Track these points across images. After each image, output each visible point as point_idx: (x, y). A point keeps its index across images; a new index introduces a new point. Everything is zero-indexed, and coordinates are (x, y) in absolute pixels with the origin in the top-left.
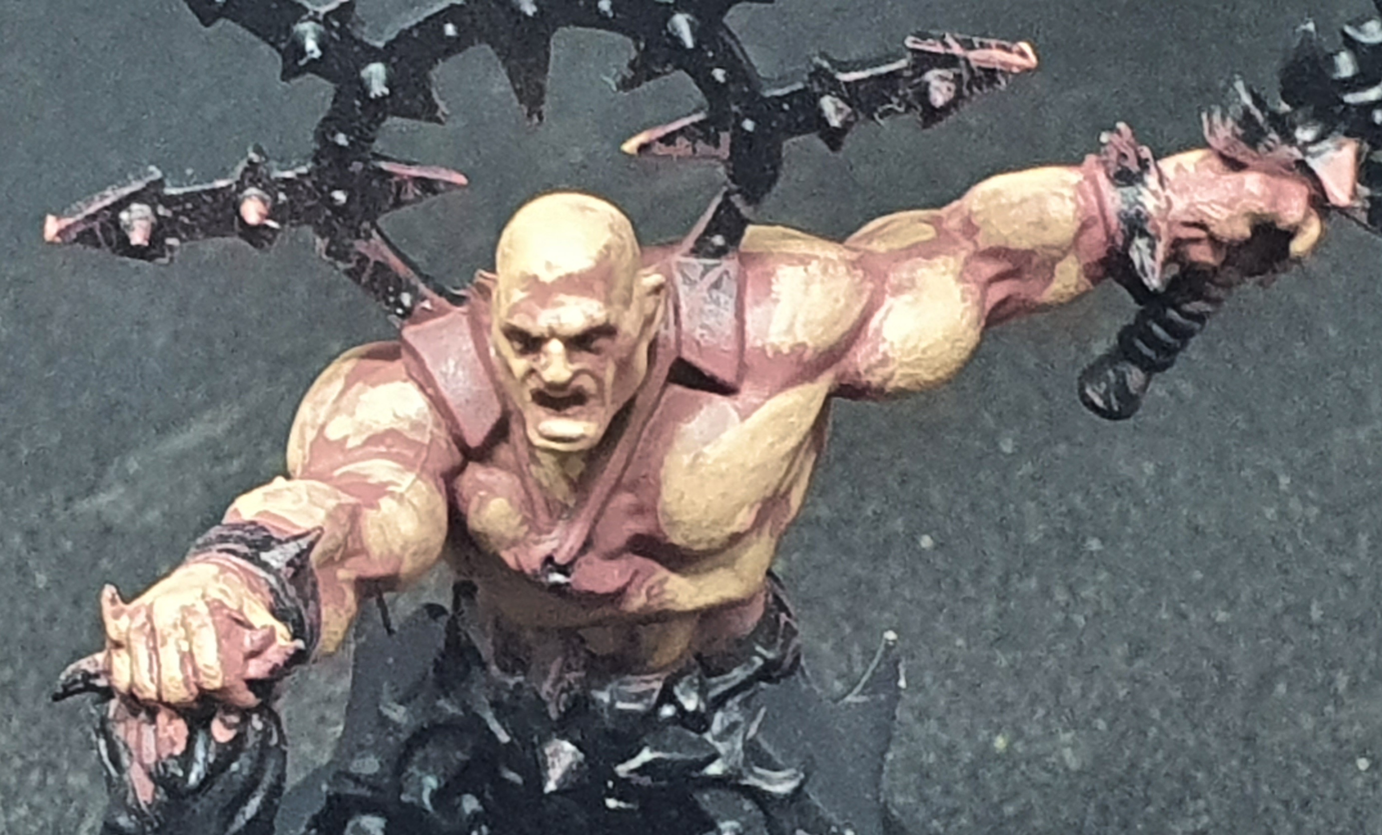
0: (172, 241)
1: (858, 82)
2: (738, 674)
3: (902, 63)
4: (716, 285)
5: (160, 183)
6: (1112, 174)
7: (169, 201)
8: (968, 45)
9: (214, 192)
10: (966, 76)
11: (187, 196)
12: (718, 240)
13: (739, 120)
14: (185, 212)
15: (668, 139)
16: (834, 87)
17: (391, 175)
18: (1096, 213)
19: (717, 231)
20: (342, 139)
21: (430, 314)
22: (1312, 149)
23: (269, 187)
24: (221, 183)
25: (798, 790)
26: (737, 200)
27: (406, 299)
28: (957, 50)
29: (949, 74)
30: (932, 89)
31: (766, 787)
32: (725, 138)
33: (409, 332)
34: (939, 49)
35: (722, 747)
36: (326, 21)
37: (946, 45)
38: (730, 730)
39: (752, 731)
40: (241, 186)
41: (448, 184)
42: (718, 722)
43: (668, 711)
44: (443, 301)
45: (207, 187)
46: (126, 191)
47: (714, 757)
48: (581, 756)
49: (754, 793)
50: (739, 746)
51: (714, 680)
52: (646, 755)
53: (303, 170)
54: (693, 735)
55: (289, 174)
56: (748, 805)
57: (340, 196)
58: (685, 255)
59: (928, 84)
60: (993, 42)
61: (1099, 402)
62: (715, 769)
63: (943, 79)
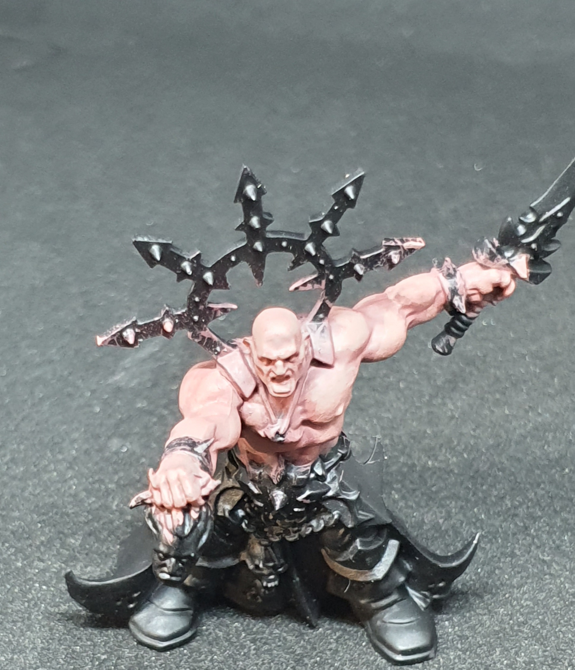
0: (141, 340)
1: (367, 258)
2: (334, 460)
3: (382, 250)
4: (323, 331)
5: (136, 321)
6: (445, 275)
7: (140, 327)
8: (402, 241)
9: (154, 322)
10: (403, 252)
11: (145, 324)
12: (321, 316)
13: (328, 276)
14: (145, 330)
15: (305, 285)
16: (359, 261)
17: (212, 309)
18: (441, 289)
19: (321, 313)
20: (197, 299)
21: (227, 353)
22: (512, 259)
23: (173, 317)
24: (156, 319)
25: (358, 498)
26: (328, 302)
27: (218, 349)
28: (399, 243)
29: (398, 251)
30: (393, 258)
31: (348, 498)
32: (324, 282)
33: (220, 359)
34: (393, 244)
35: (331, 486)
36: (192, 261)
37: (396, 243)
38: (334, 479)
39: (341, 479)
40: (163, 319)
41: (232, 309)
42: (329, 477)
43: (312, 476)
44: (230, 348)
45: (152, 320)
46: (125, 325)
47: (329, 489)
48: (285, 495)
49: (344, 501)
50: (337, 485)
51: (326, 463)
52: (308, 493)
53: (184, 311)
54: (321, 483)
55: (179, 313)
56: (342, 505)
57: (196, 318)
58: (310, 322)
59: (390, 256)
60: (410, 239)
61: (441, 350)
62: (330, 494)
63: (396, 254)
